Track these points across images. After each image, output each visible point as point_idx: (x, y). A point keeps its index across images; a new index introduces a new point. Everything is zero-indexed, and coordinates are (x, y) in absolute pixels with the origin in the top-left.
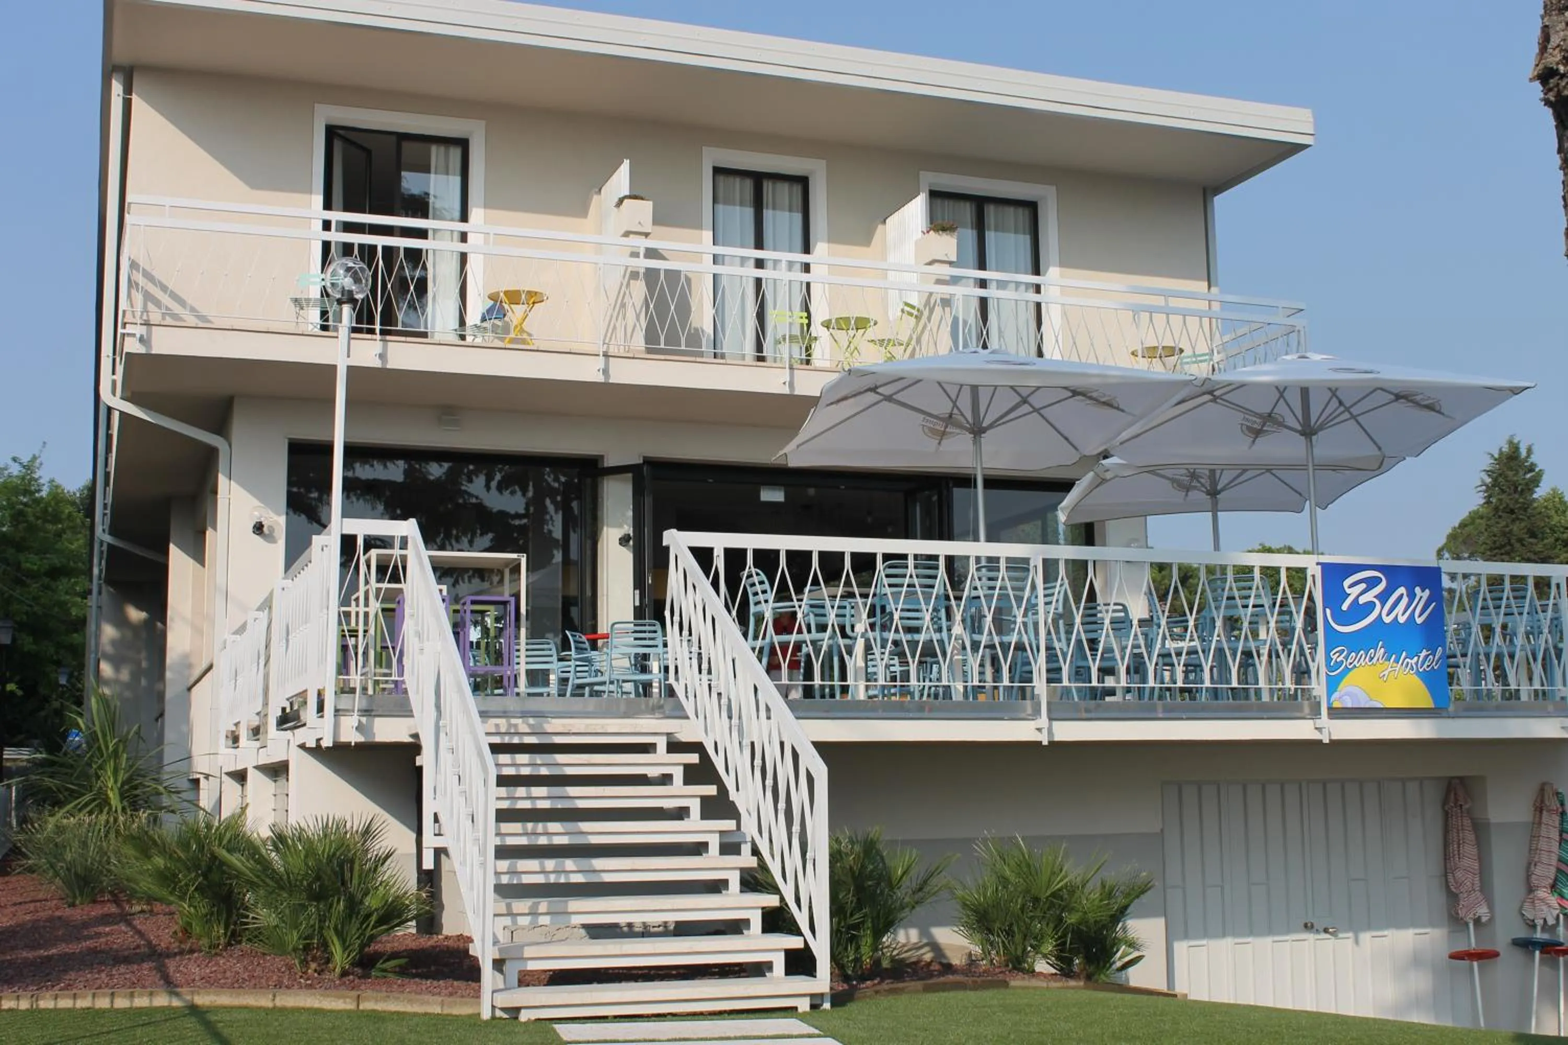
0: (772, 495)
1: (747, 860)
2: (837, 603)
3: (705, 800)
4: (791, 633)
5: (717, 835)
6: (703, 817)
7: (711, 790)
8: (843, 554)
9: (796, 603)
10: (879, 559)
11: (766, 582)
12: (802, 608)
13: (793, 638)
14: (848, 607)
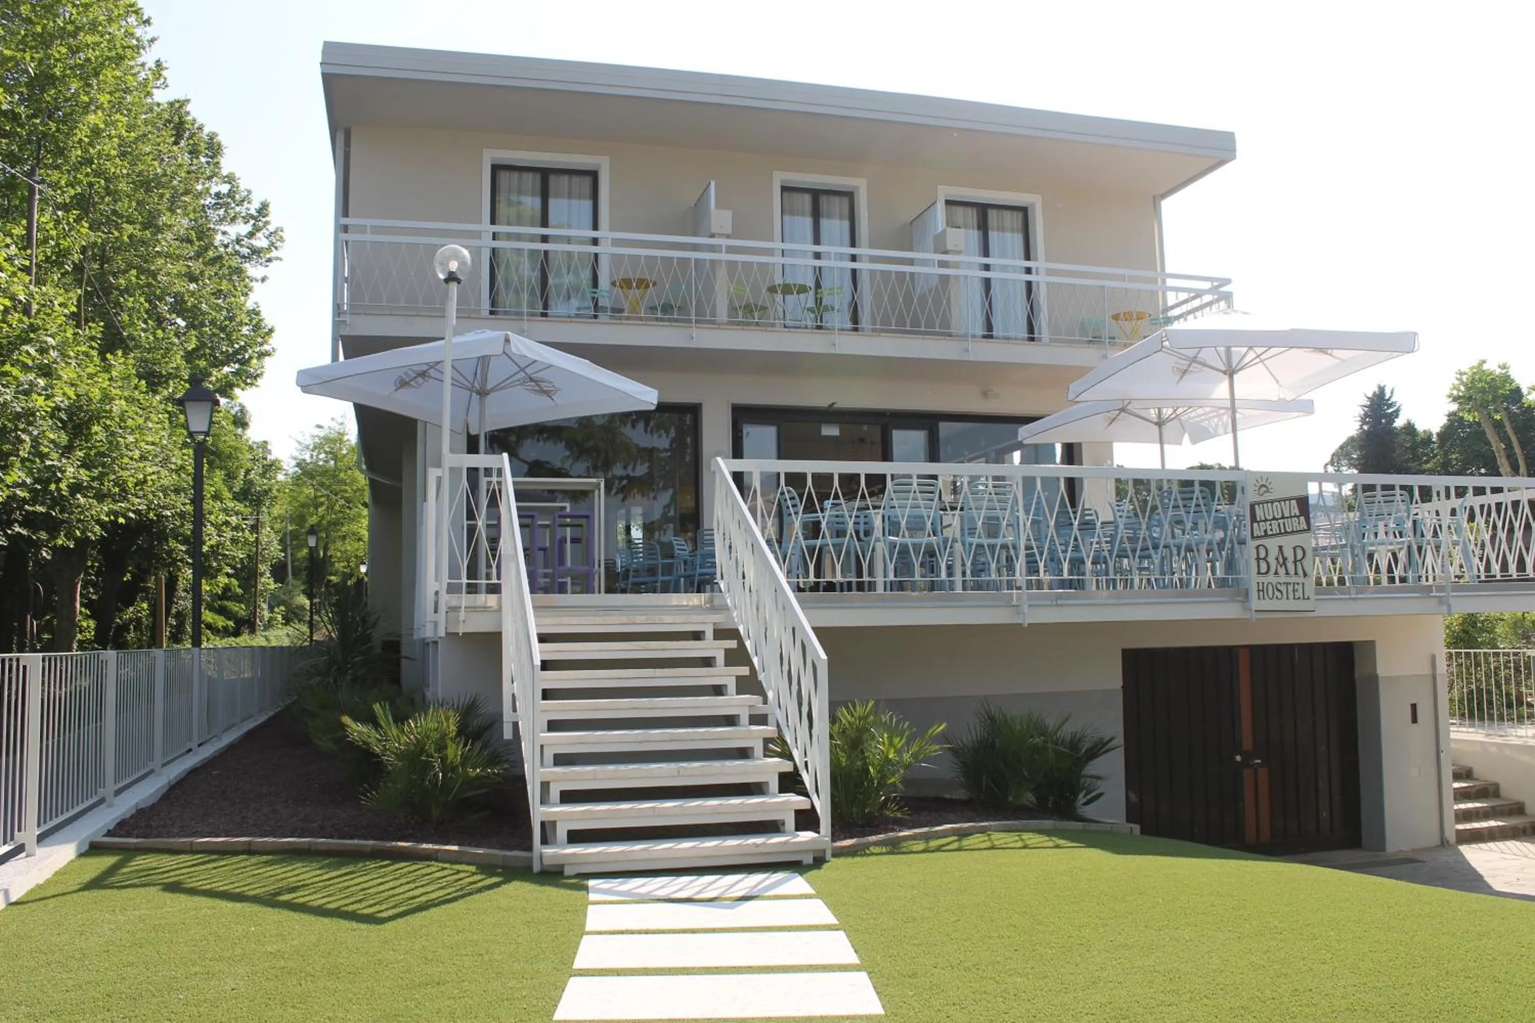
0: (831, 431)
1: (769, 730)
2: (855, 513)
3: (739, 679)
4: (818, 538)
5: (747, 708)
6: (738, 693)
7: (744, 671)
8: (859, 475)
9: (820, 514)
10: (889, 479)
11: (797, 497)
12: (825, 518)
13: (819, 542)
14: (862, 517)
